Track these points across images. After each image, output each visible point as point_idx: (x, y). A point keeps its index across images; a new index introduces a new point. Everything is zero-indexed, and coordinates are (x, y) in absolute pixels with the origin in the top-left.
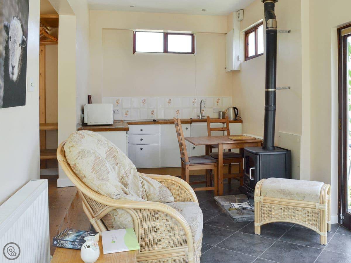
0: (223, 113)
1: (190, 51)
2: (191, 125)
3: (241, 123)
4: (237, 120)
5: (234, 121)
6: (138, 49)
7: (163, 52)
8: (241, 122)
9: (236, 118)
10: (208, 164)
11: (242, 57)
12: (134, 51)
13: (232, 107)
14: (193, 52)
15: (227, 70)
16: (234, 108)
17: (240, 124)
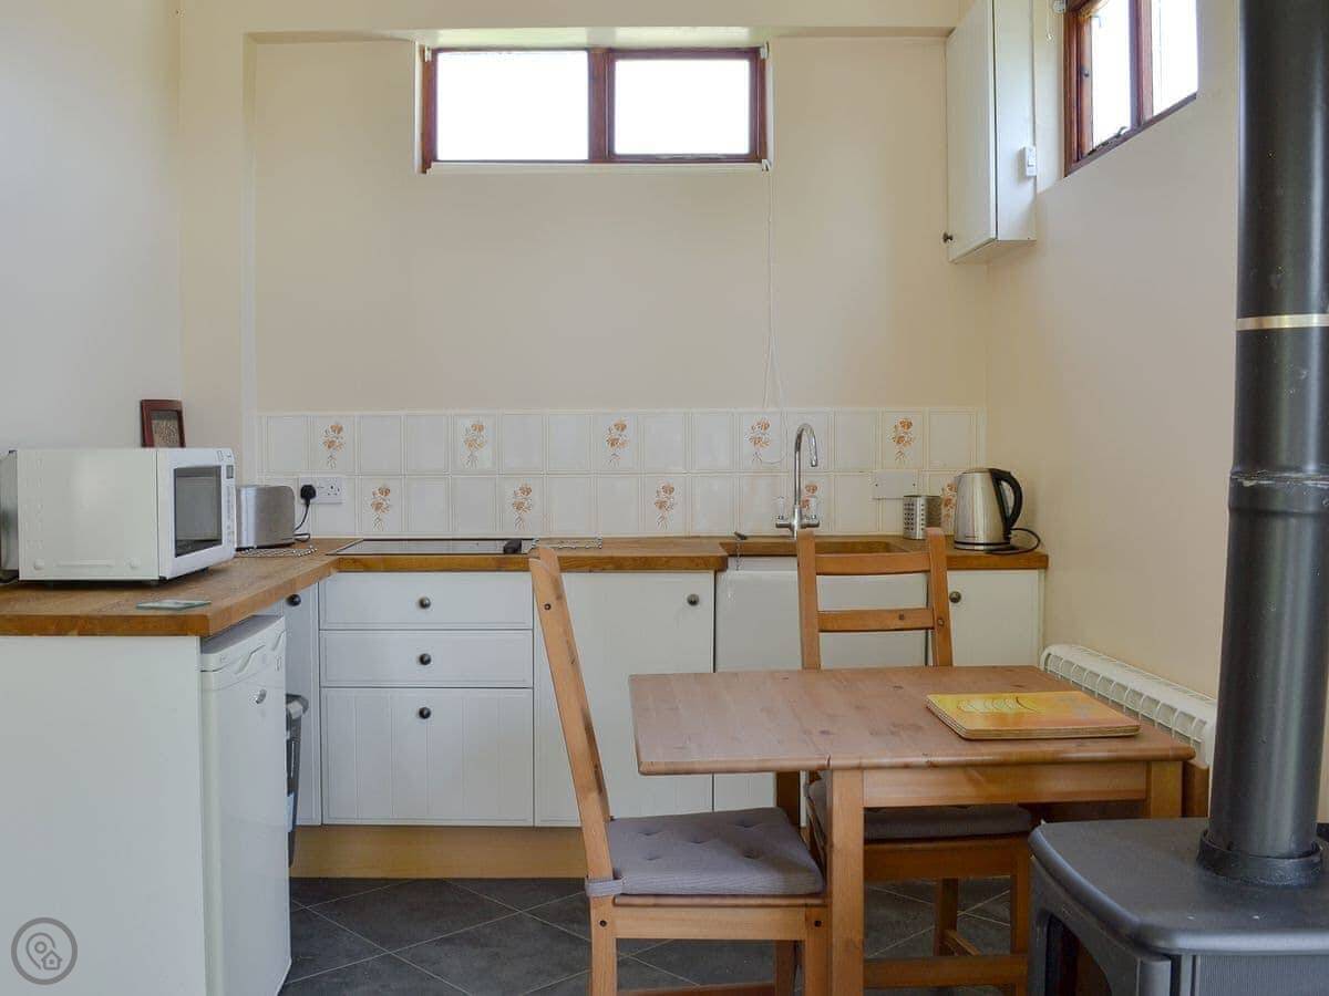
0: (933, 506)
1: (742, 146)
2: (725, 577)
3: (1035, 573)
4: (1013, 548)
5: (996, 558)
6: (449, 147)
7: (585, 156)
8: (1041, 563)
9: (1007, 538)
10: (759, 901)
11: (1045, 158)
12: (429, 156)
13: (980, 471)
14: (757, 152)
15: (957, 248)
16: (998, 477)
17: (1031, 576)
